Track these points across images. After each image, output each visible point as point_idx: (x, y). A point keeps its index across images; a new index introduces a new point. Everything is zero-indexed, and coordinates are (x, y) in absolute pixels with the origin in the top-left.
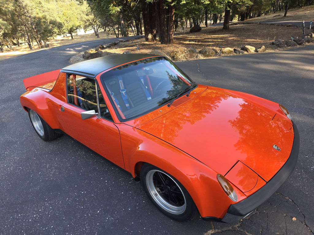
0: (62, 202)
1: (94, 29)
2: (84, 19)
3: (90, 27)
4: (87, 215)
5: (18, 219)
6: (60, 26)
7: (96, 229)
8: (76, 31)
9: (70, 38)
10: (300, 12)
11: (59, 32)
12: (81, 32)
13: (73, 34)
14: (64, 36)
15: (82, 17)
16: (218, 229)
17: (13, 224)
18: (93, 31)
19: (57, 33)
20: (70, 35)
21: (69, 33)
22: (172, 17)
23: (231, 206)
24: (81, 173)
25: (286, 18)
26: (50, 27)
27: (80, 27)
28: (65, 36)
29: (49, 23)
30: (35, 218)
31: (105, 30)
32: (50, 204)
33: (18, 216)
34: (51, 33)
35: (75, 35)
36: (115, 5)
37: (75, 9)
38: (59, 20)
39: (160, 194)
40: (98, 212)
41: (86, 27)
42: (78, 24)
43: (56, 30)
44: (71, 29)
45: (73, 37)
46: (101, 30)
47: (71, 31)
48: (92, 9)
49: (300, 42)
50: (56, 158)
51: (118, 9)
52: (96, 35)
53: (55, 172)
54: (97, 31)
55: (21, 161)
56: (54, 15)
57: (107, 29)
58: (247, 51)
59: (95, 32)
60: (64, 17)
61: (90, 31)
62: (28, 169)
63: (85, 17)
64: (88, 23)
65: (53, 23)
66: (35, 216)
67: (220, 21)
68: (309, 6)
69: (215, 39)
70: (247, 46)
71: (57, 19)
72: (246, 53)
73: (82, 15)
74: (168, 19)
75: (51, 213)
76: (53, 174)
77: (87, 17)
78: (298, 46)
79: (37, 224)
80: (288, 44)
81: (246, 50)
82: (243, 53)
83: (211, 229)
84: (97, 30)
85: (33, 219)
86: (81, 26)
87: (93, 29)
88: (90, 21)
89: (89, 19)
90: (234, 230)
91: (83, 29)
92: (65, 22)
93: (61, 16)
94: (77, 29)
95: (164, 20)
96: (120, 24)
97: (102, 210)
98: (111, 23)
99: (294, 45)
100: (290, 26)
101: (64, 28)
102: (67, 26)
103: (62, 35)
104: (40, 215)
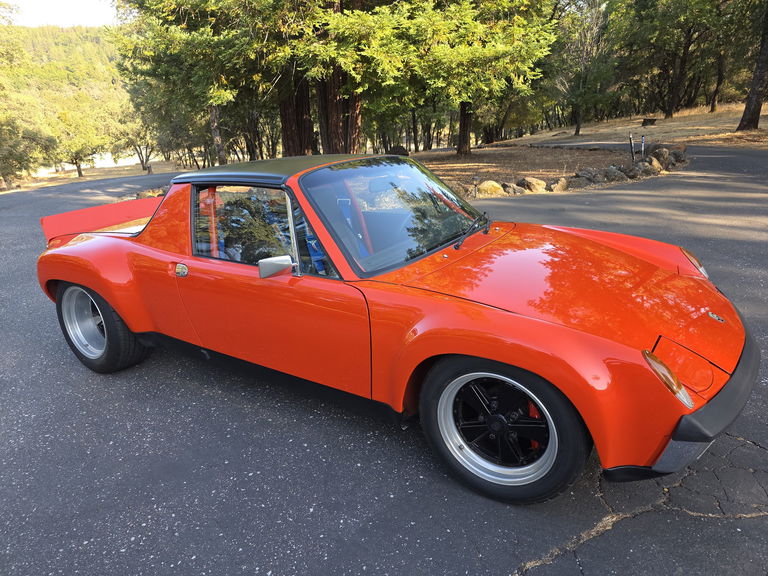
0: (200, 500)
1: (140, 154)
2: (114, 130)
3: (129, 151)
4: (285, 520)
5: (85, 553)
6: (49, 145)
7: (321, 547)
8: (90, 158)
9: (76, 174)
10: (603, 129)
11: (44, 159)
12: (104, 161)
13: (83, 165)
14: (57, 171)
15: (107, 128)
16: (623, 511)
17: (72, 564)
18: (136, 160)
19: (41, 161)
20: (75, 167)
21: (73, 163)
22: (357, 118)
23: (683, 420)
24: (231, 433)
25: (579, 139)
26: (21, 148)
27: (103, 147)
28: (60, 169)
29: (21, 135)
30: (137, 542)
31: (168, 159)
32: (169, 507)
33: (82, 545)
34: (23, 162)
35: (89, 166)
36: (226, 86)
37: (87, 109)
38: (47, 131)
39: (470, 446)
40: (311, 510)
41: (116, 151)
42: (96, 141)
43: (38, 154)
44: (77, 153)
45: (83, 173)
46: (156, 158)
47: (76, 158)
48: (137, 106)
49: (631, 174)
50: (146, 408)
51: (229, 96)
52: (144, 169)
53: (154, 436)
54: (147, 160)
55: (46, 421)
56: (36, 119)
57: (174, 155)
58: (531, 190)
59: (142, 162)
60: (62, 125)
61: (130, 160)
62: (73, 437)
63: (116, 127)
64: (123, 141)
65: (32, 137)
66: (133, 539)
67: (438, 144)
68: (618, 120)
69: (448, 170)
70: (529, 179)
71: (42, 128)
72: (527, 192)
73: (110, 121)
74: (346, 122)
75: (178, 526)
76: (149, 443)
77: (122, 127)
78: (630, 181)
79: (148, 557)
80: (609, 177)
81: (528, 186)
82: (522, 192)
83: (606, 514)
84: (148, 157)
85: (129, 547)
86: (106, 147)
87: (137, 155)
88: (130, 136)
89: (128, 131)
90: (657, 509)
91: (109, 154)
92: (64, 136)
93: (54, 119)
94: (94, 153)
95: (337, 126)
96: (208, 143)
97: (319, 505)
98: (186, 141)
99: (623, 178)
100: (595, 150)
101: (58, 150)
102: (67, 146)
103: (53, 169)
104: (148, 536)
